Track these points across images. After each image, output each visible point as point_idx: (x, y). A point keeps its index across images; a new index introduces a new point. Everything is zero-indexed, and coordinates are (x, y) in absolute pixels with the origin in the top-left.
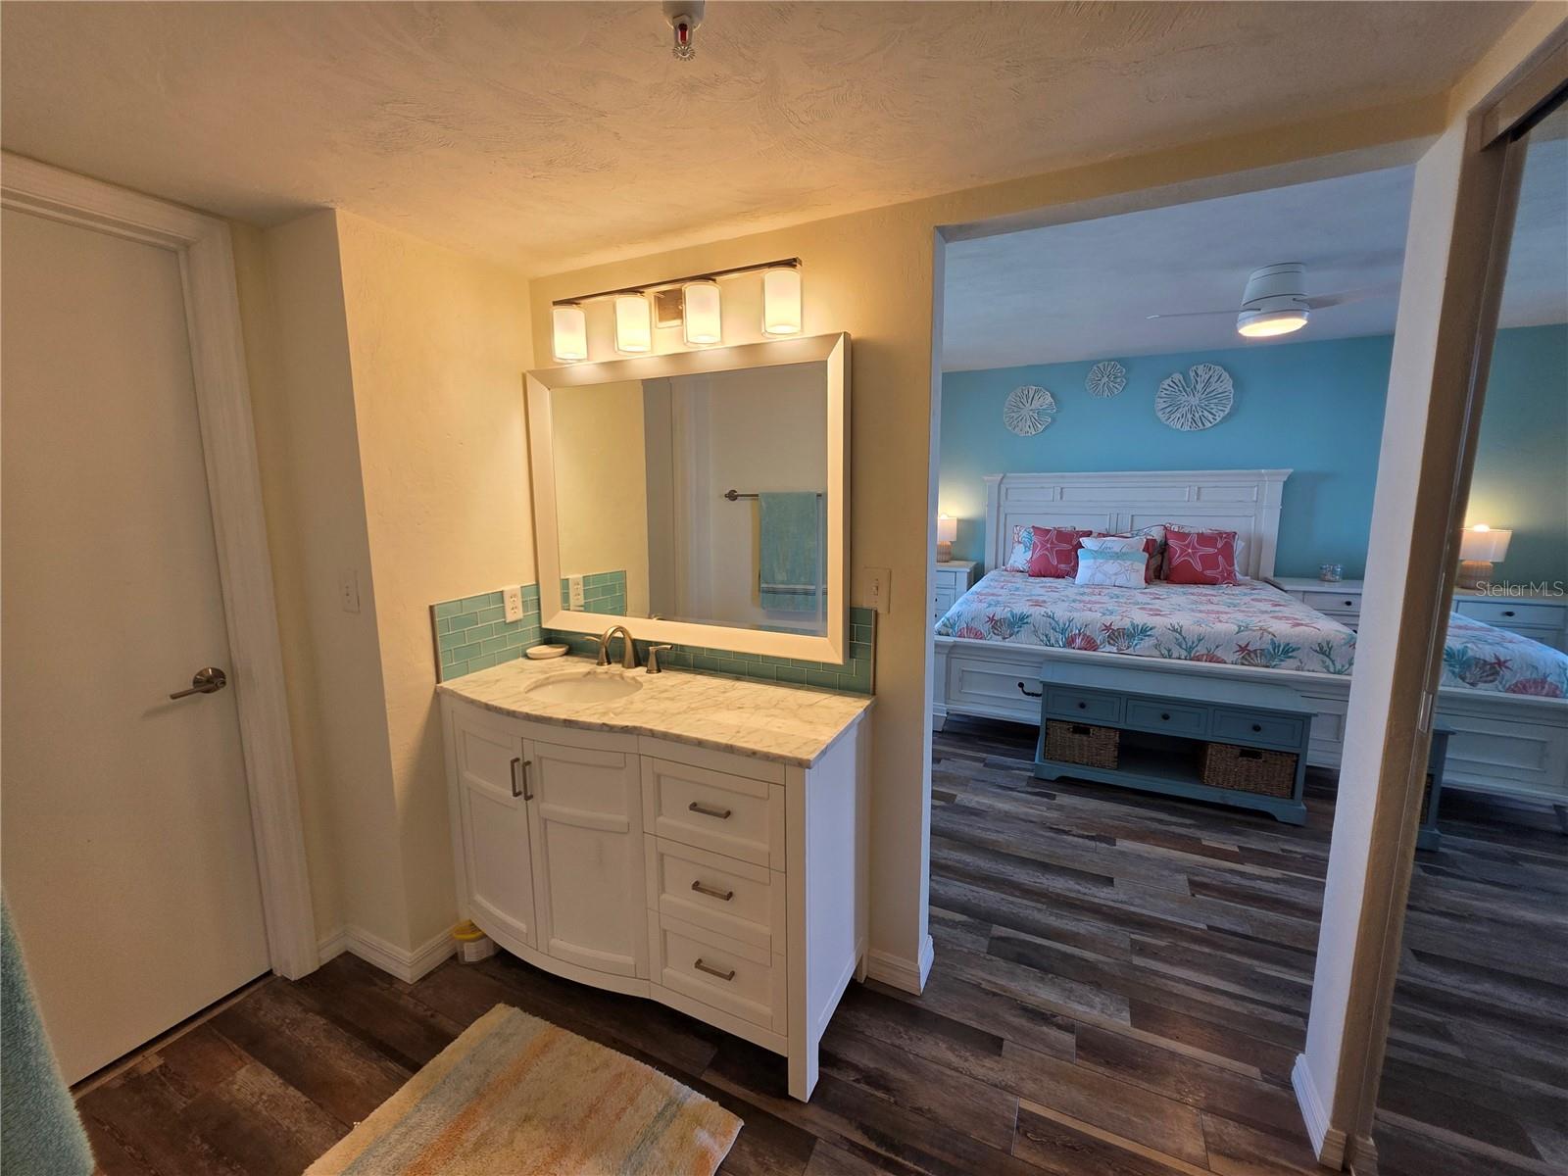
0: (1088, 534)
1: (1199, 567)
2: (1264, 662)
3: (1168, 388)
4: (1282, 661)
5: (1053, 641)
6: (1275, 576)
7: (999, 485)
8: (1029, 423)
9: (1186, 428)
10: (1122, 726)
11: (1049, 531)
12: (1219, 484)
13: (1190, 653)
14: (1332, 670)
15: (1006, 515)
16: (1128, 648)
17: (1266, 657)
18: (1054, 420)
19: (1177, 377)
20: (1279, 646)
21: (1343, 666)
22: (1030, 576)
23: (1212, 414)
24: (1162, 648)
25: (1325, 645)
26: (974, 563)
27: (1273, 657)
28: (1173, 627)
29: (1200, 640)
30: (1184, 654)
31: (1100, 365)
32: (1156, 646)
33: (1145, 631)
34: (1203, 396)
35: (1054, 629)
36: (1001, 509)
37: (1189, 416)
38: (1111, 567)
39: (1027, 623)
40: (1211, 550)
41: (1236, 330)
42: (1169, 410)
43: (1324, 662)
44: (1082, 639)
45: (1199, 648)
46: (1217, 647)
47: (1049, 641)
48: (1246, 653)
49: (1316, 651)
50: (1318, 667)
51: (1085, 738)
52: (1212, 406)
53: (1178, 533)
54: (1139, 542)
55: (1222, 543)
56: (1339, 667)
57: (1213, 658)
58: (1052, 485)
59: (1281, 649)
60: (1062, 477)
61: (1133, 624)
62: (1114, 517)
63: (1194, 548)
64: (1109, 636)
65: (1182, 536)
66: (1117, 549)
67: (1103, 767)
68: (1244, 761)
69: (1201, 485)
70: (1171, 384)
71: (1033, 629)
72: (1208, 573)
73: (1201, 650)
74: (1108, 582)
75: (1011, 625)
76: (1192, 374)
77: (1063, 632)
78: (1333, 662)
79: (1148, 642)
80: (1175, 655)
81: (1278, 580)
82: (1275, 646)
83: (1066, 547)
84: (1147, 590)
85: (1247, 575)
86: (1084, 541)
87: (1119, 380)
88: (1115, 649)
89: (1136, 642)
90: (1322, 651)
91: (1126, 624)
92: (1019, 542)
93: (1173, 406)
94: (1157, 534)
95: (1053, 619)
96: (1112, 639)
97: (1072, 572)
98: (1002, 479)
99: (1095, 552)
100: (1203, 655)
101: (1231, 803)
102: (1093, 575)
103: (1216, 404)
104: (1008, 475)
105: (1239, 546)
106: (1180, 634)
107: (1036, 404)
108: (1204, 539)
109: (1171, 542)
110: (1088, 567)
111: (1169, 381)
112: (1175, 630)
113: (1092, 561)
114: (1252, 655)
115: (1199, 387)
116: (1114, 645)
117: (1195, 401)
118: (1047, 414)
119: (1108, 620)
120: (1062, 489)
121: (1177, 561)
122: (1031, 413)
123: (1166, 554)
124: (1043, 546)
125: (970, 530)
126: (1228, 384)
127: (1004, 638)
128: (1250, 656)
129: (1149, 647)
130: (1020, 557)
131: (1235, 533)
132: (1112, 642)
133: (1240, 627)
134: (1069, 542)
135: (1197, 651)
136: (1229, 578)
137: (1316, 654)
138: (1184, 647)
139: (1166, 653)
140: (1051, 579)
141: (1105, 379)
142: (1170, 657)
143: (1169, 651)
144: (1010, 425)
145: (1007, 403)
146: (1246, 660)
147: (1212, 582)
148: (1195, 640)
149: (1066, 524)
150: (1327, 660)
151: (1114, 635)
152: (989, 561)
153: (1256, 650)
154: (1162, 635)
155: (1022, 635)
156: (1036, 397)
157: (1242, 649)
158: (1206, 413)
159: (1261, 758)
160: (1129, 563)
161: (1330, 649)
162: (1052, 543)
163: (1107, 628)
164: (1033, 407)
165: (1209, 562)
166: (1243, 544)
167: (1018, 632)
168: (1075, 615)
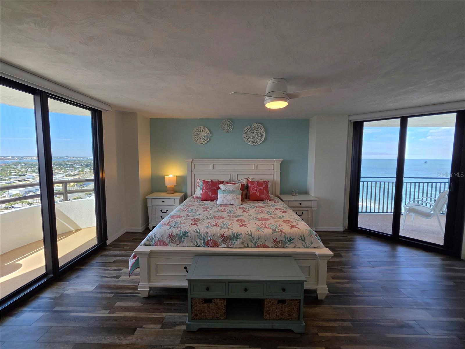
0: (222, 183)
1: (258, 195)
2: (282, 246)
3: (246, 130)
4: (289, 245)
5: (199, 244)
6: (280, 194)
7: (191, 163)
8: (201, 140)
9: (252, 144)
10: (227, 297)
11: (208, 182)
12: (263, 164)
13: (255, 244)
14: (305, 247)
15: (194, 174)
16: (231, 245)
17: (283, 244)
18: (210, 139)
19: (249, 127)
20: (287, 238)
21: (309, 245)
22: (201, 200)
23: (260, 140)
24: (244, 243)
25: (302, 236)
26: (184, 193)
27: (285, 243)
28: (249, 233)
29: (259, 239)
30: (253, 245)
31: (224, 121)
32: (242, 243)
33: (237, 236)
34: (257, 134)
35: (199, 238)
36: (193, 172)
37: (253, 140)
38: (229, 197)
39: (187, 236)
40: (262, 188)
41: (264, 105)
42: (247, 138)
43: (303, 244)
44: (212, 243)
45: (259, 242)
46: (265, 241)
47: (198, 244)
48: (277, 243)
49: (300, 239)
50: (301, 246)
51: (210, 305)
52: (259, 137)
53: (251, 182)
54: (239, 185)
55: (265, 185)
56: (308, 245)
57: (264, 246)
58: (210, 163)
59: (288, 240)
60: (214, 160)
61: (232, 233)
62: (232, 175)
63: (256, 187)
64: (223, 240)
65: (253, 183)
66: (231, 189)
67: (220, 319)
68: (279, 305)
69: (257, 164)
70: (247, 129)
71: (190, 239)
72: (261, 196)
73: (259, 243)
74: (228, 203)
75: (180, 238)
76: (253, 126)
77: (203, 239)
78: (306, 243)
79: (239, 241)
80: (250, 246)
81: (282, 196)
82: (286, 238)
83: (214, 188)
84: (241, 206)
85: (272, 195)
86: (221, 186)
87: (231, 126)
88: (226, 246)
89: (234, 242)
90: (302, 240)
91: (230, 233)
92: (199, 186)
93: (248, 137)
94: (245, 182)
95: (199, 233)
96: (224, 241)
97: (216, 199)
98: (192, 160)
99: (224, 191)
100: (260, 245)
101: (276, 328)
102: (223, 201)
103: (260, 137)
104: (194, 159)
105: (270, 185)
106: (251, 236)
107: (204, 133)
108: (260, 184)
109: (249, 185)
110: (221, 197)
111: (246, 128)
112: (249, 235)
113: (223, 195)
114: (278, 243)
115: (255, 130)
116: (225, 244)
117: (254, 135)
118: (208, 137)
119: (222, 231)
120: (214, 165)
121: (251, 192)
122: (202, 136)
123: (248, 189)
124: (206, 188)
125: (181, 181)
126: (263, 130)
127: (177, 245)
128: (277, 244)
129: (239, 244)
130: (199, 192)
131: (268, 181)
132: (224, 242)
133: (273, 230)
134: (215, 186)
135: (258, 244)
136: (268, 198)
137: (300, 240)
138: (253, 242)
139: (247, 246)
140: (208, 201)
141: (226, 126)
142: (248, 247)
143: (247, 244)
144: (195, 140)
145: (193, 132)
146: (276, 245)
147: (262, 200)
148: (257, 239)
149: (215, 178)
150: (304, 242)
151: (226, 239)
152: (189, 193)
153: (279, 241)
154: (244, 237)
155: (186, 243)
156: (204, 130)
157: (275, 241)
158: (258, 140)
159: (286, 303)
160: (235, 195)
161: (304, 238)
162: (209, 187)
163: (222, 236)
164: (203, 134)
165: (261, 192)
166: (271, 184)
167: (183, 241)
168: (209, 230)
